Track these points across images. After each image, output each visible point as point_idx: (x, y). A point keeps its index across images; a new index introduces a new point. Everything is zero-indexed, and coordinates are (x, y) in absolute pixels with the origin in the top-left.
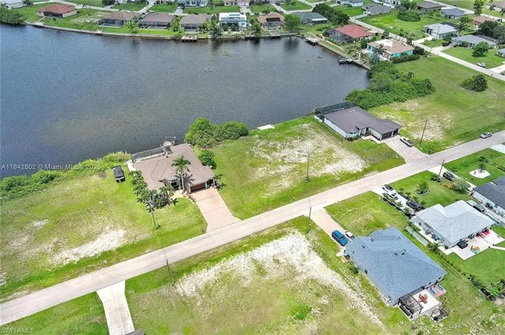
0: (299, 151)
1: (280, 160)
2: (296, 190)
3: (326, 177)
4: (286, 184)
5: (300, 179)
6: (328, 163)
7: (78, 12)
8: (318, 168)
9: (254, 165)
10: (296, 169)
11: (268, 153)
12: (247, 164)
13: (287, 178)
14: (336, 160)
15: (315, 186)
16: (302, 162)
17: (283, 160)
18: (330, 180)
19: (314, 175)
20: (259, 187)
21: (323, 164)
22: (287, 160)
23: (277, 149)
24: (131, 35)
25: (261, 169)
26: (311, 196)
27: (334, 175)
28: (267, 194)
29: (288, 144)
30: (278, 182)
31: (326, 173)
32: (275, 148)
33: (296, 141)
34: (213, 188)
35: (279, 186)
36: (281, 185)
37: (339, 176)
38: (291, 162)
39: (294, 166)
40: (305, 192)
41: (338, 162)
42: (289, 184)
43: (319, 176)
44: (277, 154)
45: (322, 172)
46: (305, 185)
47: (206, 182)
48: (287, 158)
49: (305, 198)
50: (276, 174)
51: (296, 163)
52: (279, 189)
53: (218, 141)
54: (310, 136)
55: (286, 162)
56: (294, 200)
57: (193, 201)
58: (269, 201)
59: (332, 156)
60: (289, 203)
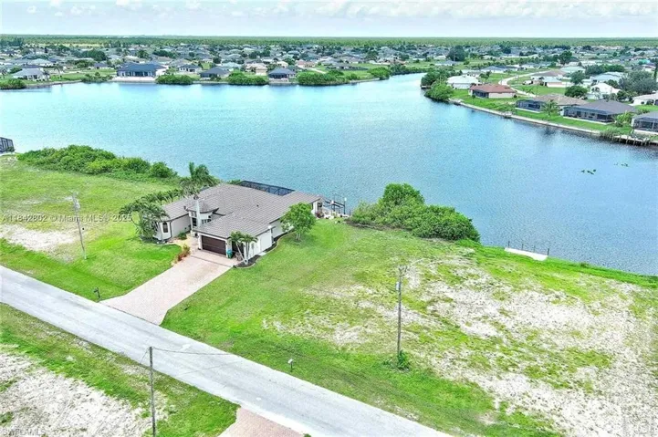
0: (502, 312)
1: (425, 298)
2: (337, 361)
3: (459, 393)
4: (345, 336)
5: (389, 349)
6: (532, 373)
7: (515, 97)
8: (478, 364)
9: (361, 278)
10: (425, 331)
11: (428, 278)
12: (357, 270)
13: (369, 330)
14: (572, 385)
15: (395, 385)
16: (465, 328)
17: (430, 303)
18: (459, 405)
19: (440, 365)
20: (293, 307)
21: (513, 365)
22: (442, 307)
23: (461, 282)
24: (545, 123)
25: (361, 287)
26: (342, 393)
27: (497, 406)
28: (277, 325)
29: (507, 289)
30: (340, 323)
31: (480, 384)
32: (459, 279)
33: (536, 295)
34: (234, 262)
35: (326, 329)
36: (333, 330)
37: (501, 418)
38: (442, 315)
39: (433, 323)
40: (344, 376)
41: (565, 391)
42: (351, 341)
43: (447, 377)
44: (443, 288)
45: (472, 376)
46: (376, 366)
47: (226, 241)
48: (448, 305)
49: (322, 385)
50: (367, 310)
51: (446, 322)
52: (316, 333)
53: (388, 225)
54: (596, 305)
55: (430, 308)
56: (291, 371)
57: (180, 259)
58: (254, 336)
59: (573, 370)
60: (273, 367)
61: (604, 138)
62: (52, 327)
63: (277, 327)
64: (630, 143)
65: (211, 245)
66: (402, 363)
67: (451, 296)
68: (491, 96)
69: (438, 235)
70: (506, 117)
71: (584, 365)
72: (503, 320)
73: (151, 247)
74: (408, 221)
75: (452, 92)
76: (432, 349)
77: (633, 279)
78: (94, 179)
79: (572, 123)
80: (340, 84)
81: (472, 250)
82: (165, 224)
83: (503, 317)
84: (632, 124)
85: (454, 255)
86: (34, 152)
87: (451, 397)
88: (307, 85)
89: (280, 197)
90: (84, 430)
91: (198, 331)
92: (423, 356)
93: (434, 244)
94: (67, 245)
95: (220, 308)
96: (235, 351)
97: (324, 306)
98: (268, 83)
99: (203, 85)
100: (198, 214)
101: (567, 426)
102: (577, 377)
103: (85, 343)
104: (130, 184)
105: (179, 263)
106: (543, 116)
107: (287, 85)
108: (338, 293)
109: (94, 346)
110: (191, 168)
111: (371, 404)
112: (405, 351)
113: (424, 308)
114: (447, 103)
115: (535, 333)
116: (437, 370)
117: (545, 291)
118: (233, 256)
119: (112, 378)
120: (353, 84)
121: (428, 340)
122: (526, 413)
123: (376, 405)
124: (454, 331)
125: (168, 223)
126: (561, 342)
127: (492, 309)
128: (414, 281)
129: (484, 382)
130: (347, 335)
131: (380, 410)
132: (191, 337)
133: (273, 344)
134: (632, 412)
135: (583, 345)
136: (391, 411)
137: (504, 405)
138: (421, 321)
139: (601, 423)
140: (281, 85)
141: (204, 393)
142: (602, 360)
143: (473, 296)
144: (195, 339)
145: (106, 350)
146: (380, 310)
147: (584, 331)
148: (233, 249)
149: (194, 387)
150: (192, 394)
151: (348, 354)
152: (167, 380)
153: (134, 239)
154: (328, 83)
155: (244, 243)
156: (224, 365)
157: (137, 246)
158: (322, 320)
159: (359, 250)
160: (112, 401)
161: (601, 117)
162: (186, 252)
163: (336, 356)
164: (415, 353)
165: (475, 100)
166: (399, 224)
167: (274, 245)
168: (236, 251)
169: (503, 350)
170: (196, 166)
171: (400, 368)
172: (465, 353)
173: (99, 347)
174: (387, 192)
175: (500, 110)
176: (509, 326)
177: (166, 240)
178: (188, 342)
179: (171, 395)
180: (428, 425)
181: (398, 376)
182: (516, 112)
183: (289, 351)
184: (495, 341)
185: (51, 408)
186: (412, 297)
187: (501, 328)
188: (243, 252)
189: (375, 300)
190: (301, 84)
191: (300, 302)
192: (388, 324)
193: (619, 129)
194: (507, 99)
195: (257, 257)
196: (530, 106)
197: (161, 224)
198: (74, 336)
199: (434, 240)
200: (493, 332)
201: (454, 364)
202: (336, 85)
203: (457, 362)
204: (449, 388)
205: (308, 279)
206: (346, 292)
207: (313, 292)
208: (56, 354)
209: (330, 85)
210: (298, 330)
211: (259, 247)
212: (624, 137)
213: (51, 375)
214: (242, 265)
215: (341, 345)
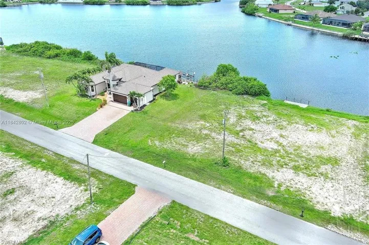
0: (281, 136)
1: (238, 129)
2: (190, 162)
3: (256, 179)
4: (194, 149)
5: (218, 155)
6: (296, 169)
7: (294, 12)
8: (267, 163)
9: (203, 117)
10: (238, 146)
11: (240, 117)
12: (201, 113)
13: (207, 146)
14: (317, 174)
15: (221, 174)
16: (260, 145)
17: (242, 131)
18: (255, 185)
19: (246, 164)
20: (165, 133)
21: (286, 164)
22: (248, 133)
23: (259, 120)
24: (311, 28)
25: (203, 123)
26: (193, 179)
27: (276, 186)
28: (157, 143)
29: (284, 123)
30: (191, 142)
31: (267, 174)
32: (258, 118)
33: (300, 126)
34: (132, 108)
35: (183, 145)
36: (187, 145)
37: (278, 192)
38: (248, 137)
39: (243, 142)
40: (193, 170)
41: (313, 178)
42: (197, 151)
43: (249, 170)
44: (248, 123)
45: (263, 170)
46: (211, 165)
47: (127, 96)
48: (251, 132)
49: (181, 175)
50: (206, 135)
51: (250, 142)
52: (178, 147)
53: (219, 88)
54: (333, 132)
55: (241, 134)
56: (165, 167)
57: (101, 107)
58: (144, 149)
59: (318, 167)
60: (155, 165)
61: (345, 37)
62: (33, 144)
63: (157, 144)
64: (360, 40)
65: (118, 99)
66: (225, 163)
67: (253, 127)
68: (280, 12)
69: (247, 93)
70: (288, 25)
71: (325, 164)
72: (281, 140)
73: (85, 100)
74: (230, 86)
75: (257, 9)
76: (242, 156)
77: (356, 118)
78: (50, 61)
79: (327, 28)
80: (192, 4)
81: (265, 102)
82: (92, 87)
83: (281, 139)
84: (362, 29)
85: (256, 105)
86: (15, 45)
87: (252, 182)
88: (172, 5)
89: (157, 72)
90: (53, 197)
91: (113, 146)
92: (236, 159)
93: (244, 98)
94: (38, 99)
95: (125, 133)
96: (133, 157)
97: (183, 133)
98: (149, 4)
99: (111, 5)
100: (111, 81)
101: (313, 196)
102: (320, 171)
103: (51, 152)
104: (71, 64)
105: (101, 109)
106: (311, 23)
107: (160, 5)
108: (190, 126)
109: (56, 154)
110: (106, 55)
111: (208, 184)
112: (227, 157)
113: (238, 134)
114: (254, 16)
115: (299, 147)
116: (244, 167)
117: (306, 125)
118: (131, 105)
119: (67, 171)
120: (200, 4)
121: (239, 151)
122: (291, 189)
123: (211, 185)
124: (254, 147)
125: (94, 86)
126: (313, 152)
127: (275, 134)
128: (233, 119)
129: (270, 173)
130: (195, 148)
131: (212, 187)
132: (109, 149)
133: (154, 153)
134: (349, 189)
135: (325, 154)
136: (218, 188)
137: (280, 185)
138: (236, 141)
139: (332, 194)
140: (156, 5)
141: (117, 179)
142: (334, 162)
143: (265, 127)
144: (111, 150)
145: (63, 156)
146: (213, 134)
147: (326, 146)
148: (131, 101)
149: (112, 176)
150: (111, 179)
151: (196, 158)
152: (97, 172)
153: (76, 95)
154: (184, 4)
155: (137, 98)
156: (128, 164)
157: (77, 99)
158: (182, 140)
159: (202, 102)
160: (68, 182)
161: (344, 24)
162: (105, 103)
163: (189, 159)
164: (233, 158)
165: (271, 14)
166: (225, 87)
167: (154, 99)
168: (133, 102)
169: (281, 156)
170: (109, 54)
171: (224, 166)
172: (260, 158)
173: (59, 155)
174: (218, 69)
175: (285, 20)
176: (285, 144)
177: (93, 96)
178: (108, 152)
179: (99, 180)
180: (239, 195)
181: (222, 169)
182: (295, 22)
183: (164, 157)
184: (277, 151)
185: (35, 186)
186: (232, 128)
187: (280, 145)
188: (136, 102)
189: (211, 130)
190: (169, 4)
191: (169, 130)
192: (217, 143)
193: (354, 31)
194: (290, 14)
195: (145, 105)
196: (303, 18)
197: (90, 87)
198: (45, 148)
199: (245, 96)
200: (275, 147)
201: (254, 163)
202: (189, 5)
203: (255, 163)
204: (250, 176)
205: (174, 118)
206: (195, 125)
207: (176, 125)
208: (36, 158)
209: (185, 5)
210: (169, 145)
211: (145, 100)
212: (357, 36)
213: (34, 169)
214: (136, 110)
215: (192, 154)
